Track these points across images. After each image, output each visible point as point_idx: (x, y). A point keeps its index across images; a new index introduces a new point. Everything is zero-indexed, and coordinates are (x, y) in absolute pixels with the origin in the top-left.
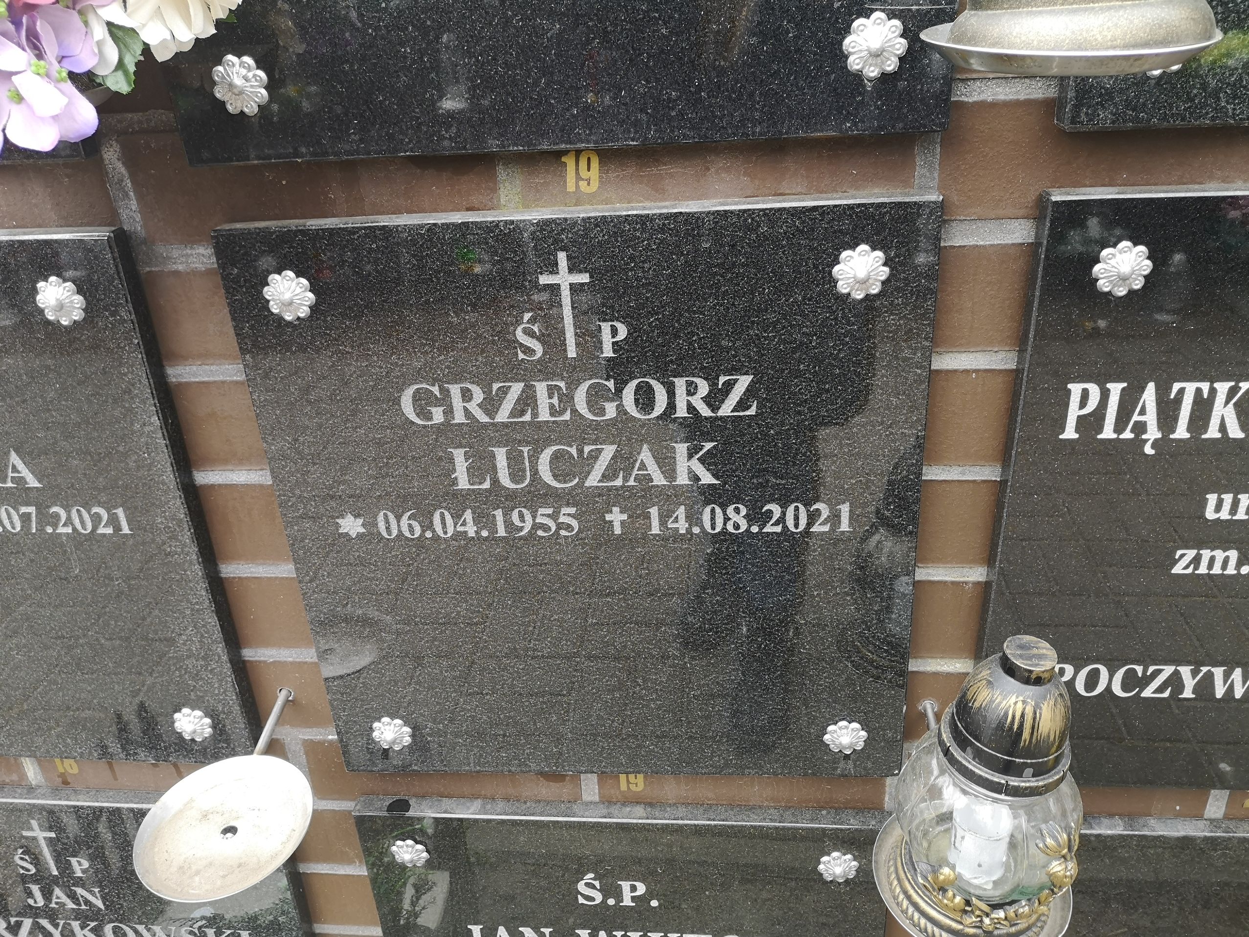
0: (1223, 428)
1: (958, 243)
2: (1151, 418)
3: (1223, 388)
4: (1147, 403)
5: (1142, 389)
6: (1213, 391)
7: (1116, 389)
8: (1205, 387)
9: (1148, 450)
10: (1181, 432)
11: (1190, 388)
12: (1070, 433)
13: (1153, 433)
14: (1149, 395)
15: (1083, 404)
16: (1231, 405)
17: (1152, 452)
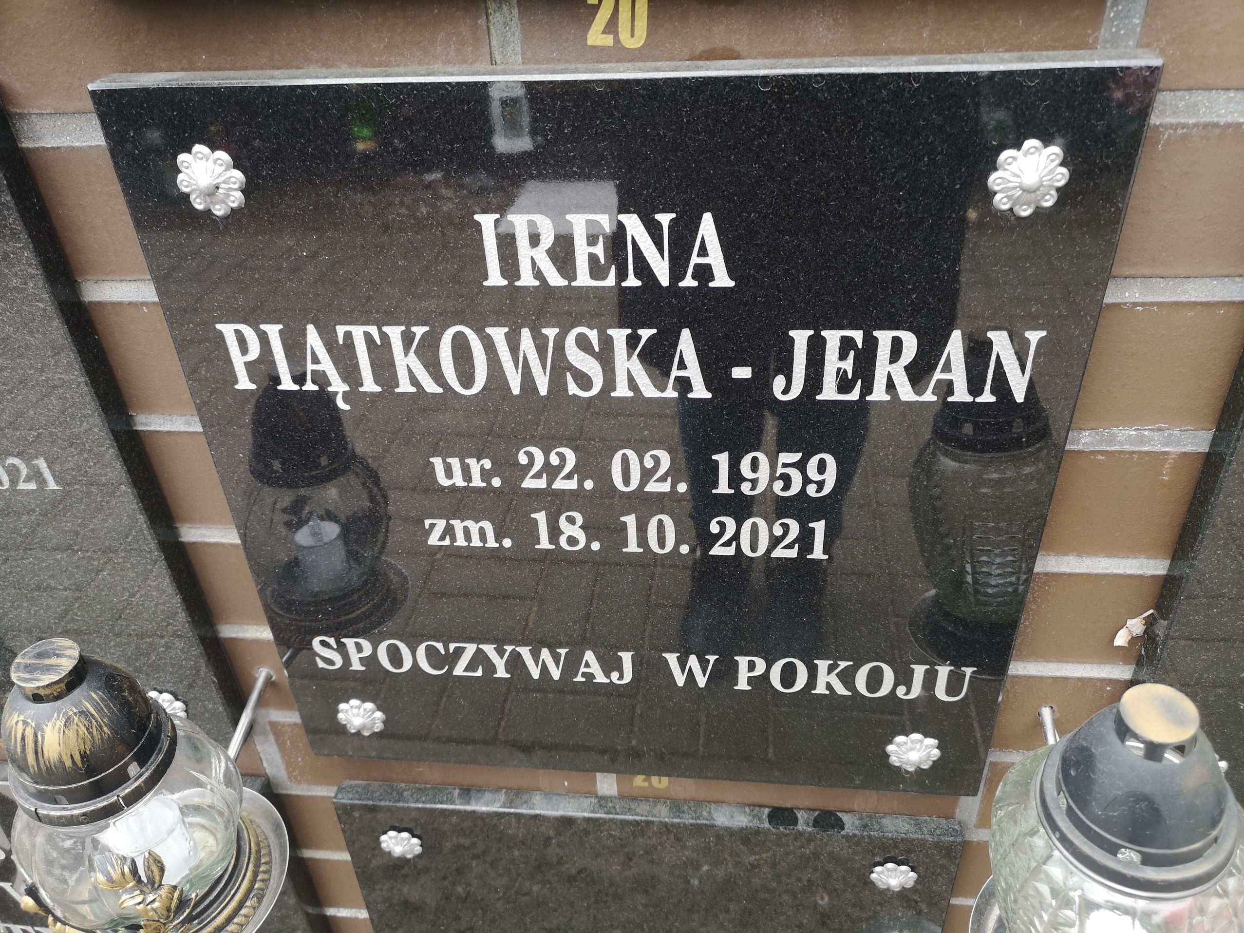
0: (414, 381)
1: (49, 142)
2: (327, 365)
3: (395, 332)
4: (315, 349)
5: (304, 334)
6: (384, 336)
7: (273, 330)
8: (373, 330)
9: (341, 404)
10: (369, 385)
11: (358, 332)
12: (244, 383)
13: (338, 386)
14: (313, 338)
15: (244, 350)
16: (412, 353)
17: (347, 407)
